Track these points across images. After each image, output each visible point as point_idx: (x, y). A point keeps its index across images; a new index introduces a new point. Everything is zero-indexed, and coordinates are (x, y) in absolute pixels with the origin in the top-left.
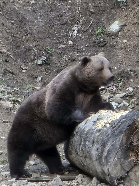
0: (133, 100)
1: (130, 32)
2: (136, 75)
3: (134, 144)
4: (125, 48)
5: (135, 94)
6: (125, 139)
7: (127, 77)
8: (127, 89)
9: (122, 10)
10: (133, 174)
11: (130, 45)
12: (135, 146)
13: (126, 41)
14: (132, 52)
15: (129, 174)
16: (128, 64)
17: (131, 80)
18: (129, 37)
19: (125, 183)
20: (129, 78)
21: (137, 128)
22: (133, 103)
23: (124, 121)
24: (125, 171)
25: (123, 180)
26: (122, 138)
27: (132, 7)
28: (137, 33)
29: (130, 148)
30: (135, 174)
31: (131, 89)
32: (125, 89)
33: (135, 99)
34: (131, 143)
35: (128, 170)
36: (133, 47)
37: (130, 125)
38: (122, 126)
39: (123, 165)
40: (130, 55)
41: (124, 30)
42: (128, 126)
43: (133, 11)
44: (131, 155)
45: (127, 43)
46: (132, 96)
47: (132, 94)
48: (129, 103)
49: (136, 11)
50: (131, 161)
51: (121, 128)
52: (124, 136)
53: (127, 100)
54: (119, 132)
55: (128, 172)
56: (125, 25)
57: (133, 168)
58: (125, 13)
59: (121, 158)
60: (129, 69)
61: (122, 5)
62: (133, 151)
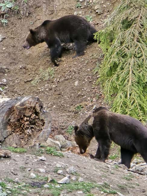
0: (6, 87)
1: (8, 43)
2: (9, 72)
3: (11, 121)
4: (3, 53)
5: (7, 84)
6: (6, 117)
7: (3, 72)
8: (3, 80)
9: (4, 28)
10: (8, 140)
11: (7, 51)
12: (11, 122)
13: (5, 49)
14: (8, 56)
15: (6, 140)
16: (4, 64)
17: (6, 75)
18: (7, 46)
19: (3, 145)
20: (4, 73)
21: (14, 111)
22: (6, 89)
23: (6, 105)
24: (4, 137)
25: (2, 143)
26: (4, 116)
27: (11, 27)
28: (12, 44)
29: (8, 123)
30: (10, 140)
31: (5, 80)
32: (1, 80)
33: (7, 87)
34: (9, 120)
35: (5, 137)
36: (9, 53)
37: (10, 108)
38: (5, 108)
39: (2, 134)
40: (6, 58)
41: (4, 41)
42: (9, 109)
43: (11, 30)
44: (8, 127)
45: (5, 50)
46: (5, 85)
47: (5, 84)
48: (3, 89)
49: (13, 30)
50: (8, 131)
51: (4, 109)
52: (5, 115)
53: (2, 87)
54: (2, 112)
55: (5, 138)
56: (5, 38)
57: (9, 136)
58: (6, 30)
59: (2, 129)
60: (5, 67)
61: (4, 25)
62: (10, 125)
